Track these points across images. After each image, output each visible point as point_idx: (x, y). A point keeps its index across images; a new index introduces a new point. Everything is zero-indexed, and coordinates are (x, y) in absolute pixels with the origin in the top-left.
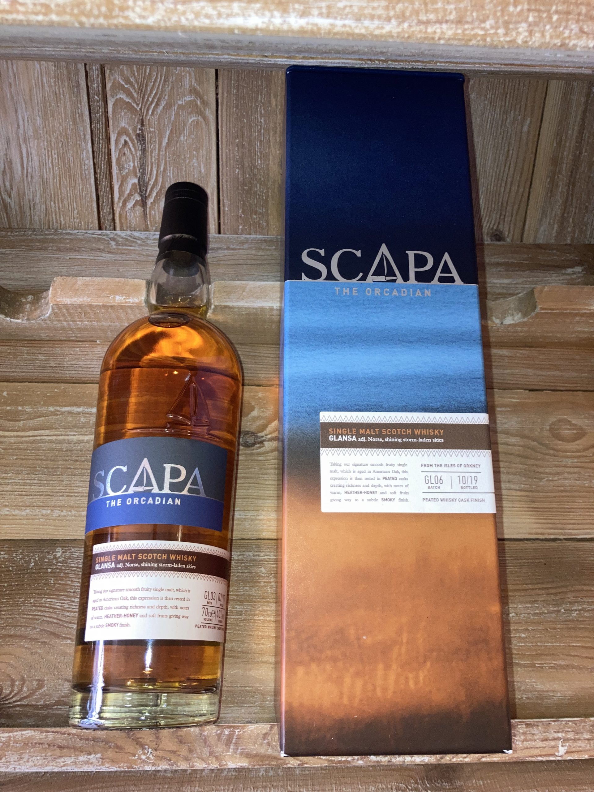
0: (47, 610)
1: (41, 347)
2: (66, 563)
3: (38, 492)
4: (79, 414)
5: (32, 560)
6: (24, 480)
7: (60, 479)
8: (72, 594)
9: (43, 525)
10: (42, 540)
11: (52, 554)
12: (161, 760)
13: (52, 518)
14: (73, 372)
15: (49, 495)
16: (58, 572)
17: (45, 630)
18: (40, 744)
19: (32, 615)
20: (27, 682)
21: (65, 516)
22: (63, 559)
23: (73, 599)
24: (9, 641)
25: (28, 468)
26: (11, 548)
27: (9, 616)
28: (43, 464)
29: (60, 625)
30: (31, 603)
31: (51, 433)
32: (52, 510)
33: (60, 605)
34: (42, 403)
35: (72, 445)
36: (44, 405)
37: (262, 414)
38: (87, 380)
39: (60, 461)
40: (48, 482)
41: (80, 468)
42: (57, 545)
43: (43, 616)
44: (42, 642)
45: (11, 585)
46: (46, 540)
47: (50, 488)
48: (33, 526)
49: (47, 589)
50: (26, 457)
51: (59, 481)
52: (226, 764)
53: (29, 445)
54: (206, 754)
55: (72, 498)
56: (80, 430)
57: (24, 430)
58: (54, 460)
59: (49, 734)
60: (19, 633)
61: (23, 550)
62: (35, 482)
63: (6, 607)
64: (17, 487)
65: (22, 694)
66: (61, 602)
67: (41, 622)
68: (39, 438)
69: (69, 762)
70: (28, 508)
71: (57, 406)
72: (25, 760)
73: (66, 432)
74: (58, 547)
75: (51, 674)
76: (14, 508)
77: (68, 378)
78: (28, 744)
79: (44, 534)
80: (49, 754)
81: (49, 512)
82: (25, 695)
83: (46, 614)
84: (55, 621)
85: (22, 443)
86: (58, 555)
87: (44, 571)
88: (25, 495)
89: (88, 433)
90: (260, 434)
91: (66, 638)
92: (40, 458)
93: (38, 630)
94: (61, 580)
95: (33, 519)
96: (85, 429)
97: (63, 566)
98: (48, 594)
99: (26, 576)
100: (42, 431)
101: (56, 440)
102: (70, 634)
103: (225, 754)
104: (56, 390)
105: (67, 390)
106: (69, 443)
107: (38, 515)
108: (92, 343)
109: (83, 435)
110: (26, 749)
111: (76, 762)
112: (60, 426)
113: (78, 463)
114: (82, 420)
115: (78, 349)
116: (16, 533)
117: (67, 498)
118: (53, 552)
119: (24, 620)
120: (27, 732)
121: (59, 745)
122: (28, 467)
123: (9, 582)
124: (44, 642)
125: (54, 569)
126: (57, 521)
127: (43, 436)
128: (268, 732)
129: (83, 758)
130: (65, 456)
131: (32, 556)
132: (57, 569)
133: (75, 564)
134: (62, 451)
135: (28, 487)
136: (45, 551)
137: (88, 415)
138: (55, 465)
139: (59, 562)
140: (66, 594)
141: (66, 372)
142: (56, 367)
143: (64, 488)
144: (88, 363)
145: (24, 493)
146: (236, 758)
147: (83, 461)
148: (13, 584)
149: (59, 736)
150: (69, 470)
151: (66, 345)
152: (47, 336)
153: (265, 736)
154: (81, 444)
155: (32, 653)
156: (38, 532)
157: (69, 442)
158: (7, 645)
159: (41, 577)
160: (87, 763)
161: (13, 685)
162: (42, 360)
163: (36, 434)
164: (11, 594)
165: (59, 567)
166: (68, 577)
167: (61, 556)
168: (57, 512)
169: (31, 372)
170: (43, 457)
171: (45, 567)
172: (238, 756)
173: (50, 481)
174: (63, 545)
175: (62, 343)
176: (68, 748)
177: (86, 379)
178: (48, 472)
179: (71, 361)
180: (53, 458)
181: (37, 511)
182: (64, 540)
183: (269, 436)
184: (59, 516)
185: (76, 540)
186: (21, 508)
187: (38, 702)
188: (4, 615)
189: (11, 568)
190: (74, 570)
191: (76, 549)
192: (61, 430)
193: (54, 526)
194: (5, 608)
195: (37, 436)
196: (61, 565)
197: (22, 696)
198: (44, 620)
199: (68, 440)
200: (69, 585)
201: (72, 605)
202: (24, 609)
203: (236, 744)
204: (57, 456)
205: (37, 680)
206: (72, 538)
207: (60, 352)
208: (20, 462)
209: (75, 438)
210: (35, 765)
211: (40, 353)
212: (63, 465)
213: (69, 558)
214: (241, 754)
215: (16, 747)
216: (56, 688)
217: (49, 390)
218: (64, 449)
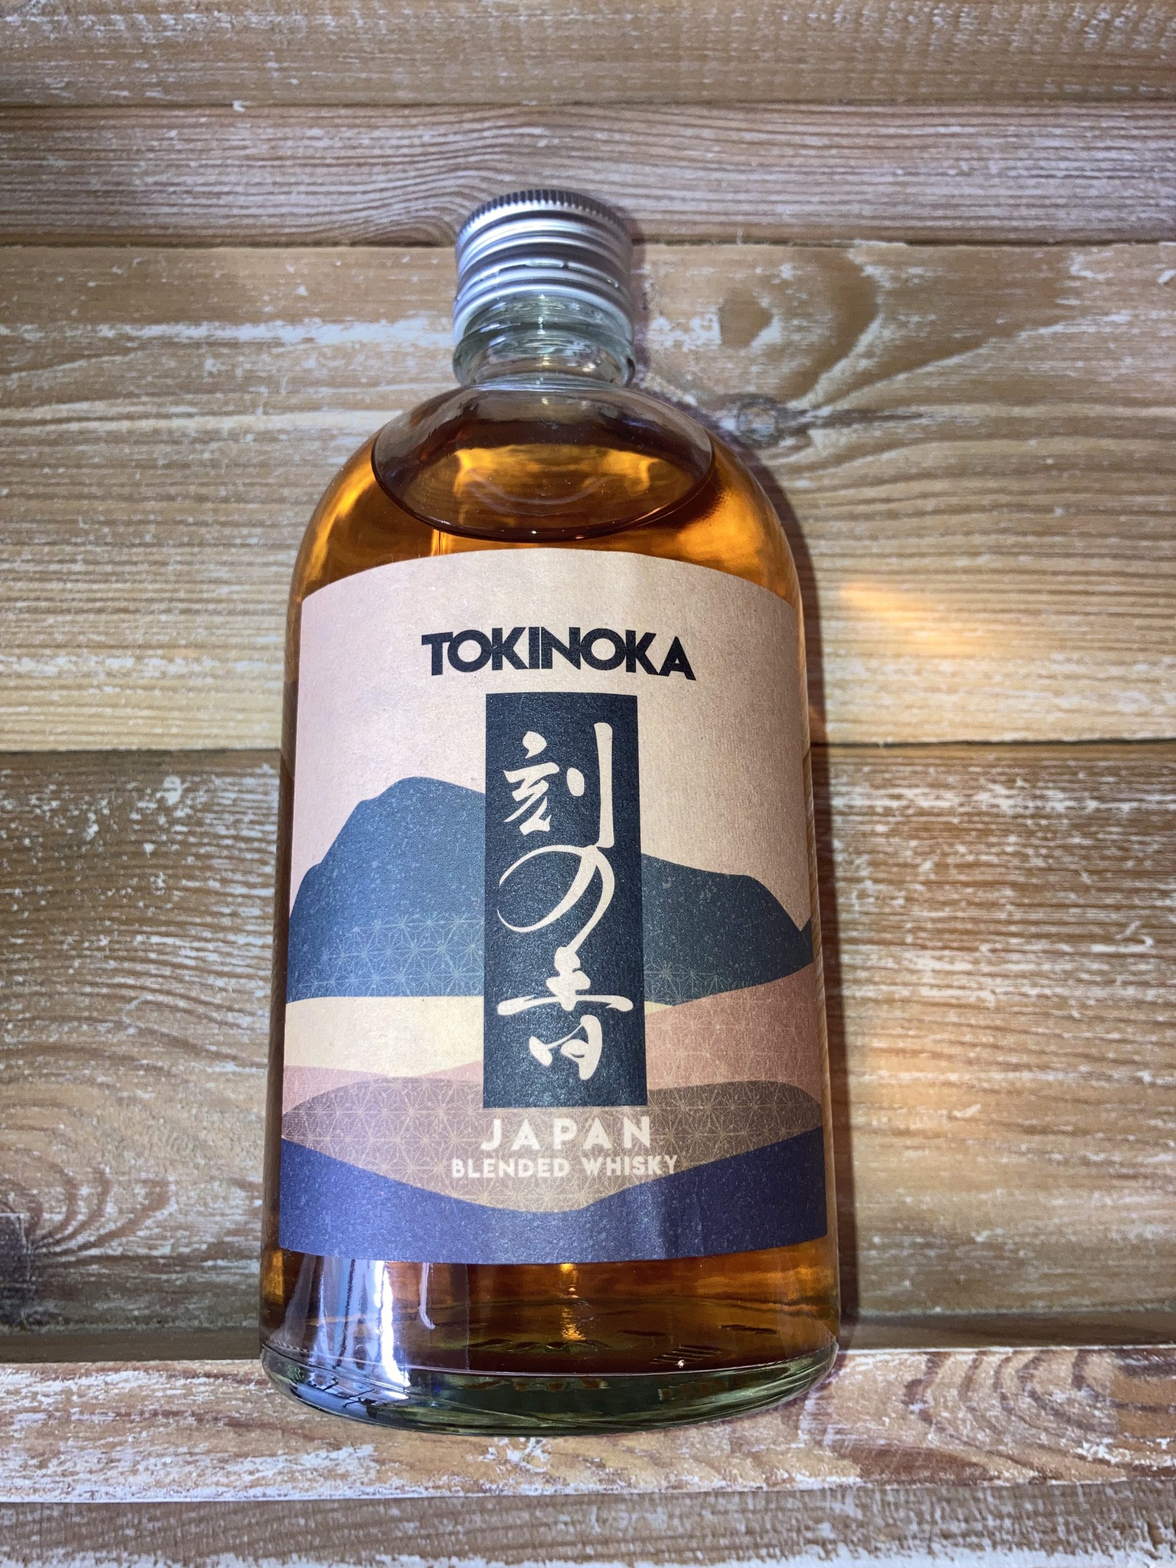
0: (152, 968)
1: (56, 129)
2: (200, 823)
3: (89, 600)
4: (197, 345)
5: (92, 816)
6: (40, 562)
7: (157, 558)
8: (226, 922)
9: (114, 706)
10: (115, 753)
11: (152, 795)
12: (572, 1466)
13: (141, 682)
14: (167, 210)
15: (125, 611)
16: (177, 853)
17: (152, 1032)
18: (167, 1414)
19: (108, 986)
20: (115, 1189)
21: (182, 676)
22: (188, 811)
23: (231, 937)
24: (46, 1064)
25: (50, 526)
26: (20, 777)
27: (37, 988)
28: (96, 511)
29: (199, 1017)
30: (101, 949)
31: (113, 411)
32: (139, 658)
33: (194, 954)
34: (74, 312)
35: (182, 448)
36: (82, 319)
37: (796, 337)
38: (215, 236)
39: (147, 499)
40: (119, 569)
41: (217, 522)
42: (164, 767)
43: (143, 988)
44: (148, 1069)
45: (34, 893)
46: (129, 753)
47: (128, 585)
48: (87, 710)
49: (147, 907)
50: (41, 489)
51: (155, 563)
52: (791, 1480)
53: (47, 449)
54: (719, 1448)
55: (199, 619)
56: (205, 397)
57: (25, 403)
58: (129, 498)
59: (196, 1381)
60: (74, 1039)
61: (60, 784)
62: (78, 567)
63: (26, 959)
64: (19, 584)
65: (102, 1226)
66: (196, 944)
67: (138, 1009)
68: (74, 426)
69: (270, 1474)
70: (62, 652)
71: (124, 321)
72: (124, 1466)
73: (160, 405)
74: (167, 774)
75: (185, 1164)
76: (17, 651)
77: (153, 231)
78: (128, 1415)
79: (118, 734)
80: (202, 1447)
81: (129, 662)
82: (112, 1226)
83: (149, 982)
84: (182, 1004)
85: (22, 443)
86: (172, 798)
87: (132, 848)
88: (49, 611)
89: (231, 408)
90: (794, 405)
91: (219, 1056)
92: (86, 490)
93: (131, 1031)
94: (191, 878)
95: (80, 687)
96: (219, 395)
97: (191, 833)
98: (152, 921)
99: (77, 867)
100: (84, 406)
101: (130, 432)
102: (230, 1045)
103: (783, 1447)
104: (115, 270)
105: (151, 268)
106: (176, 442)
107: (96, 673)
108: (219, 111)
109: (214, 414)
110: (123, 1432)
111: (292, 1472)
112: (138, 387)
113: (209, 505)
114: (210, 364)
115: (173, 133)
116: (33, 732)
117: (182, 618)
118: (154, 791)
119: (87, 1001)
120: (124, 1375)
121: (231, 1418)
122: (50, 521)
123: (24, 884)
124: (155, 1068)
125: (164, 843)
126: (157, 693)
127: (88, 419)
128: (920, 1376)
129: (314, 1459)
130: (163, 484)
131: (90, 804)
132: (173, 842)
133: (228, 828)
134: (155, 467)
135: (55, 586)
136: (130, 786)
137: (225, 351)
138: (135, 512)
139: (178, 821)
140: (209, 919)
141: (144, 209)
142: (107, 192)
143: (169, 587)
144: (213, 179)
145: (44, 604)
146: (820, 1459)
147: (225, 500)
148: (40, 889)
149: (229, 1387)
150: (182, 528)
151: (133, 122)
152: (68, 84)
153: (913, 1388)
154: (214, 445)
155: (120, 1101)
156: (102, 729)
157: (174, 439)
158: (41, 1076)
159: (125, 868)
160: (330, 1474)
161: (71, 1198)
162: (59, 173)
163: (64, 414)
164: (39, 921)
165: (179, 837)
166: (210, 868)
167: (182, 801)
168: (154, 665)
169: (30, 213)
170: (94, 490)
171: (133, 838)
172: (828, 1453)
173: (123, 563)
174: (183, 768)
175: (119, 112)
176: (263, 1426)
177: (210, 232)
178: (115, 535)
179: (154, 173)
180: (127, 490)
181: (92, 662)
182: (187, 754)
183: (826, 411)
184: (164, 675)
185: (223, 751)
186: (40, 651)
187: (151, 1248)
188: (23, 984)
189: (27, 842)
190: (227, 847)
191: (229, 780)
192: (144, 399)
193: (150, 707)
194: (24, 965)
195: (69, 420)
196: (185, 829)
197: (102, 1232)
198: (147, 1002)
199: (170, 432)
200: (217, 893)
201: (229, 954)
202: (82, 967)
203: (815, 1416)
204: (138, 485)
205: (145, 1182)
206: (209, 744)
207: (115, 143)
208: (22, 506)
209: (192, 425)
210: (159, 1484)
211: (50, 150)
212: (161, 512)
213: (207, 808)
214: (836, 1447)
215: (92, 1427)
216: (206, 1205)
217: (93, 271)
218: (161, 462)
